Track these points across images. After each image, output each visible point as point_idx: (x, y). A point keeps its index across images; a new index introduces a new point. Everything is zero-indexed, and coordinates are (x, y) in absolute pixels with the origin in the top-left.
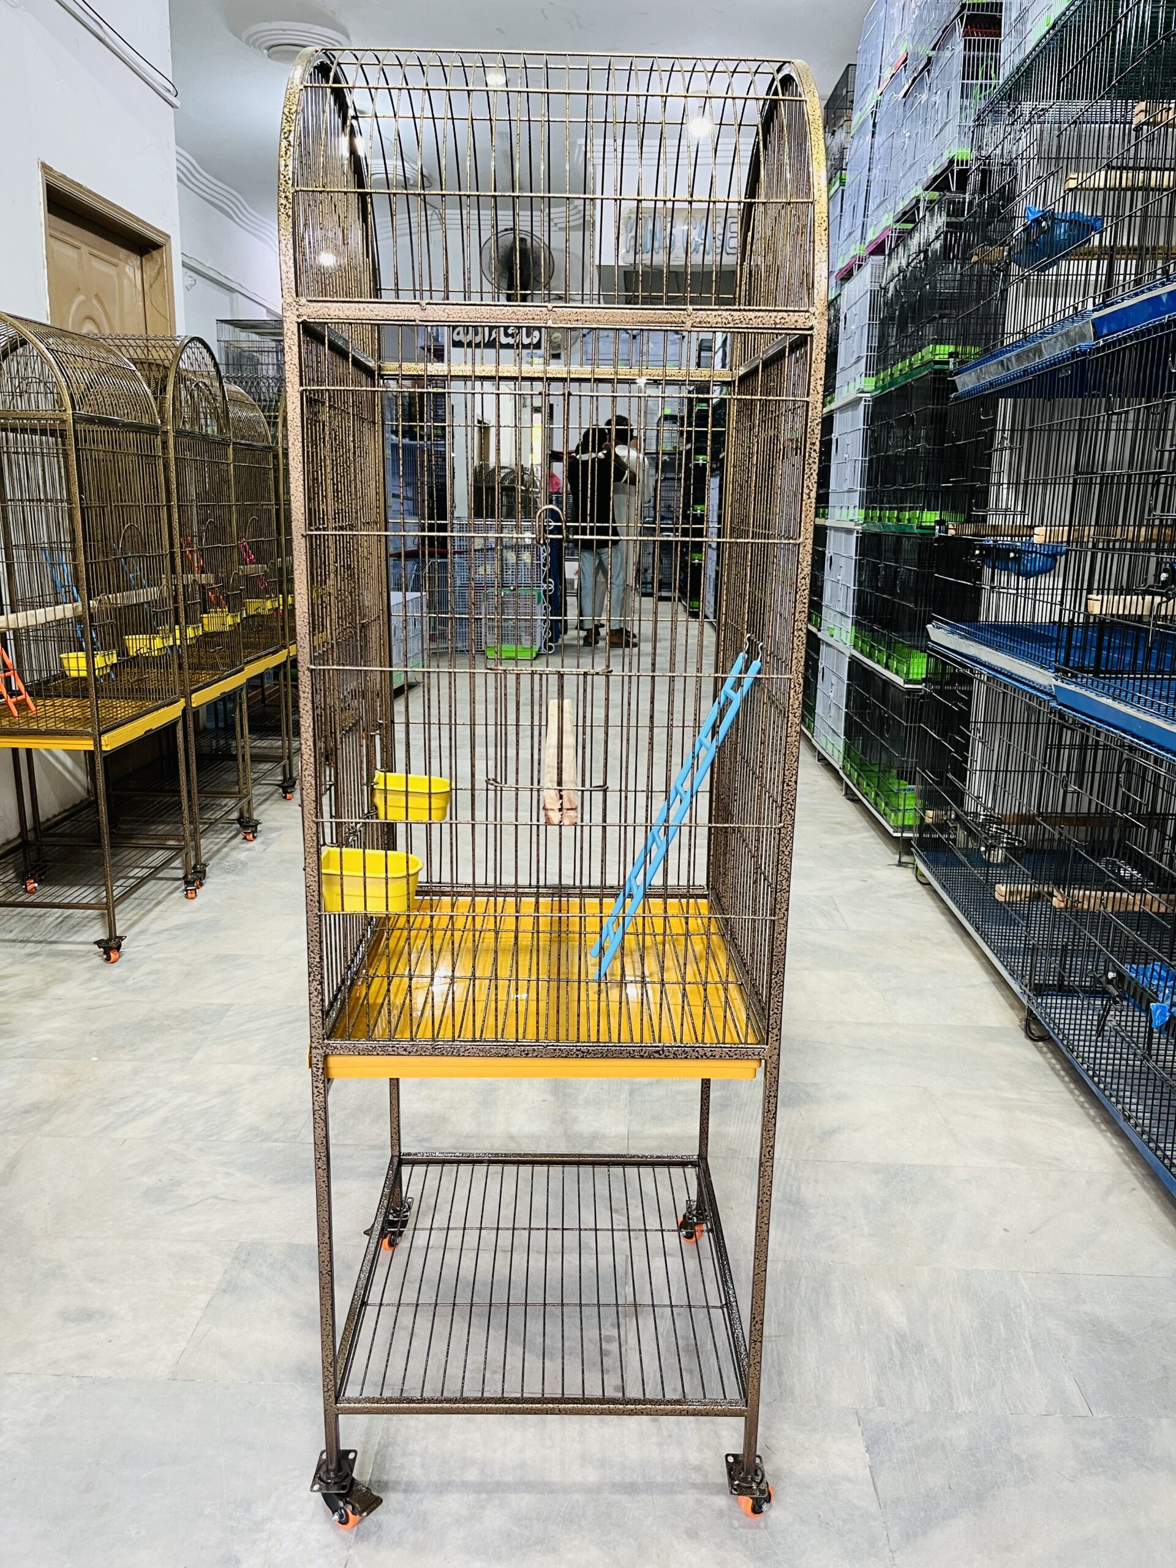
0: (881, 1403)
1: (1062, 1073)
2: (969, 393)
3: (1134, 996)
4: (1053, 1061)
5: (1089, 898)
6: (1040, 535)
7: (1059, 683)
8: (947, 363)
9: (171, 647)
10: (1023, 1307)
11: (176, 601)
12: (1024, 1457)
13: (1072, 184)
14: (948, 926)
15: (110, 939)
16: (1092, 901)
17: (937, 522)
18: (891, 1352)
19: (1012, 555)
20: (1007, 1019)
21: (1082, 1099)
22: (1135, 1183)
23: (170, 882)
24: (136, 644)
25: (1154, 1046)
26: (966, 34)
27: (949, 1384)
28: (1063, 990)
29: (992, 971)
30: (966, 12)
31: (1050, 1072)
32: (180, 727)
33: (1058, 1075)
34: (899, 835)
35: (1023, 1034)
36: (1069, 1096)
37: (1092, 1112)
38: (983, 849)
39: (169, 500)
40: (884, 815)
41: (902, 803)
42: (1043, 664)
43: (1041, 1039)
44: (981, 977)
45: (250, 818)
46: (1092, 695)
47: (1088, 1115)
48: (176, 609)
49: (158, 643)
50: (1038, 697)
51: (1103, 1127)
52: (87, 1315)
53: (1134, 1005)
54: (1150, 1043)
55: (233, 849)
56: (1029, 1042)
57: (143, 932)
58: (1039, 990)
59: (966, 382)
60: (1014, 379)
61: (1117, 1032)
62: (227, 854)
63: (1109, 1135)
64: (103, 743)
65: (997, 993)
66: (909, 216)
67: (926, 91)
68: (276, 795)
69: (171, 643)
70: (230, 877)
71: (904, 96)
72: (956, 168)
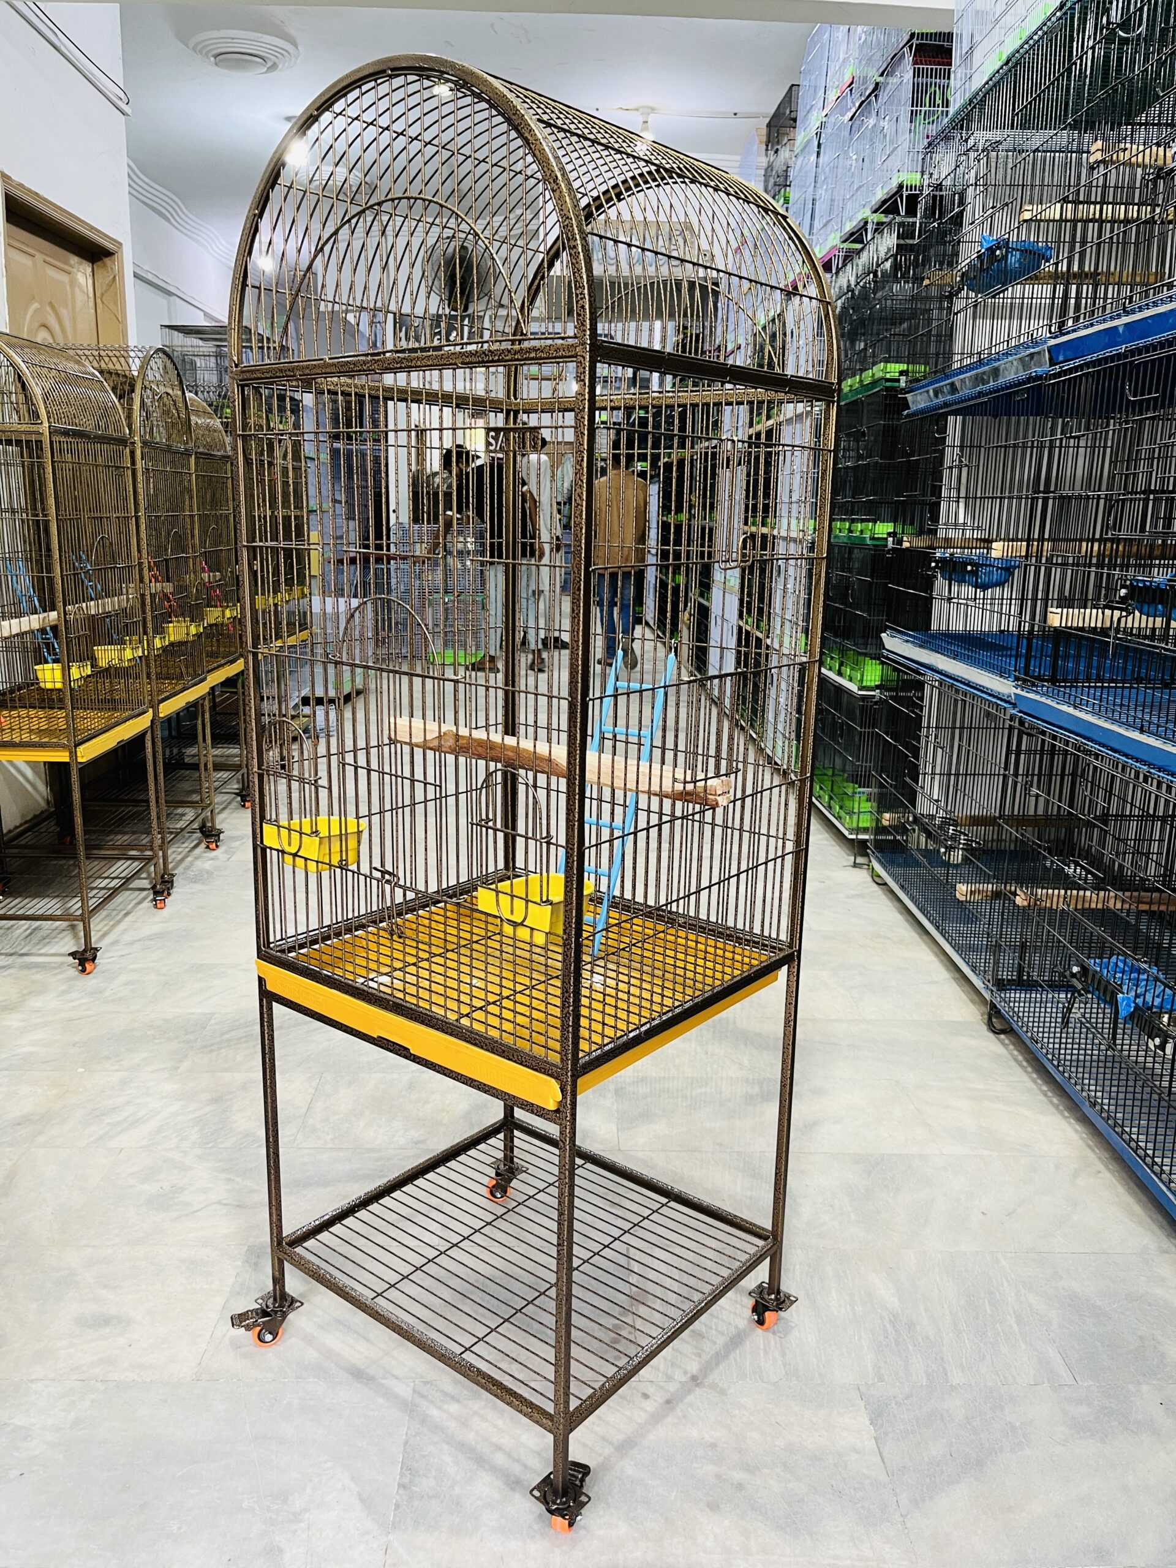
0: (881, 1379)
1: (1025, 1064)
2: (922, 411)
3: (1098, 989)
4: (1016, 1053)
5: (1054, 897)
6: (998, 550)
7: (1019, 691)
8: (898, 381)
9: (140, 657)
10: (1006, 1284)
11: (144, 612)
12: (1018, 1424)
13: (1027, 216)
14: (906, 925)
15: (85, 951)
16: (1055, 899)
17: (889, 534)
18: (885, 1330)
19: (969, 568)
20: (970, 1014)
21: (1045, 1088)
22: (1102, 1167)
23: (137, 893)
24: (107, 655)
25: (1119, 1036)
26: (915, 63)
27: (942, 1359)
28: (1023, 983)
29: (952, 969)
30: (915, 41)
31: (1013, 1063)
32: (148, 737)
33: (1021, 1066)
34: (853, 837)
35: (985, 1028)
36: (1034, 1086)
37: (1055, 1100)
38: (943, 850)
39: (136, 511)
40: (839, 818)
41: (856, 805)
42: (1002, 673)
43: (1002, 1032)
44: (941, 973)
45: (213, 827)
46: (1054, 704)
47: (1051, 1102)
48: (144, 619)
49: (128, 654)
50: (998, 705)
51: (1067, 1114)
52: (104, 1321)
53: (1099, 998)
54: (1115, 1034)
55: (197, 858)
56: (991, 1035)
57: (115, 943)
58: (1001, 985)
59: (918, 401)
60: (969, 400)
61: (1082, 1023)
62: (192, 864)
63: (1072, 1121)
64: (79, 754)
65: (958, 988)
66: (857, 236)
67: (874, 113)
68: (234, 804)
69: (141, 654)
70: (198, 887)
71: (851, 119)
72: (905, 194)
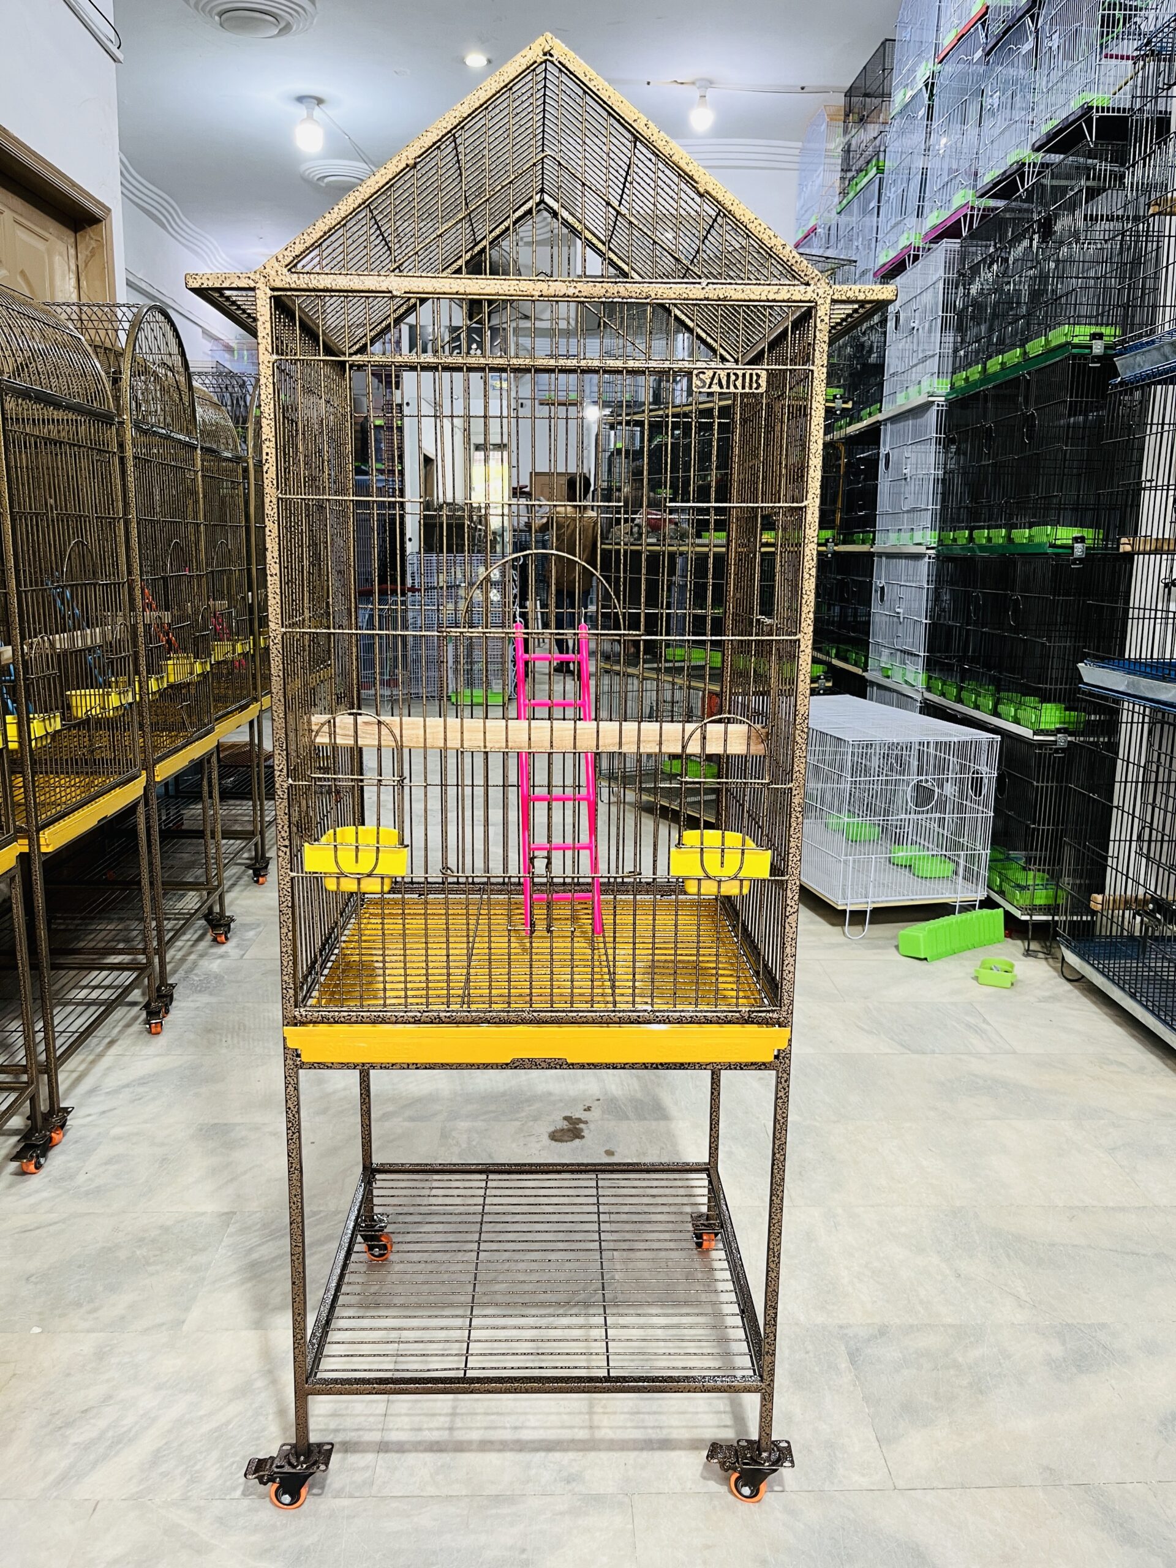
8: (1090, 346)
9: (130, 704)
17: (1076, 540)
24: (84, 702)
32: (141, 809)
34: (1027, 918)
39: (126, 513)
45: (222, 913)
49: (114, 700)
55: (201, 956)
62: (195, 964)
64: (42, 841)
68: (246, 878)
69: (130, 700)
70: (202, 999)
71: (987, 54)
72: (1095, 115)
